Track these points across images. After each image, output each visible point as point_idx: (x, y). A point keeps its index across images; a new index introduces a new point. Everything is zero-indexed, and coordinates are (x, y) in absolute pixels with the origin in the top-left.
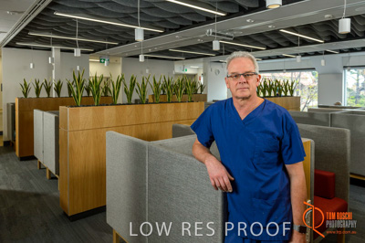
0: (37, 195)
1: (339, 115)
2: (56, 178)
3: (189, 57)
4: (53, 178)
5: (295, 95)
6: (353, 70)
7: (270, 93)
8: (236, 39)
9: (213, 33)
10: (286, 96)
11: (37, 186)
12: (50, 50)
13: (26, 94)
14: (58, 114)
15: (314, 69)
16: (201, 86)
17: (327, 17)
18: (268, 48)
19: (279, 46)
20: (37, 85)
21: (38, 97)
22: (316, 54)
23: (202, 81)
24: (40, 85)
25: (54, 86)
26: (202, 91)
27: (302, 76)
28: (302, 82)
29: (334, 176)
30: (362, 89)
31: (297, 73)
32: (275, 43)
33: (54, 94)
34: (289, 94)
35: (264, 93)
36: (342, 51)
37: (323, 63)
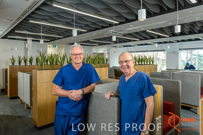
0: (20, 117)
1: (176, 74)
2: (31, 108)
3: (100, 44)
4: (29, 108)
5: (155, 63)
6: (185, 51)
7: (142, 63)
8: (124, 35)
9: (113, 32)
10: (150, 64)
11: (20, 112)
12: (27, 40)
13: (13, 64)
14: (32, 74)
15: (164, 50)
16: (107, 59)
17: (170, 24)
18: (141, 40)
19: (146, 39)
20: (19, 58)
21: (20, 65)
22: (165, 42)
23: (107, 57)
24: (21, 59)
25: (28, 59)
26: (107, 62)
27: (158, 54)
28: (158, 57)
29: (173, 105)
30: (190, 60)
31: (156, 53)
32: (144, 37)
33: (28, 63)
34: (151, 63)
35: (139, 63)
36: (178, 41)
37: (169, 47)
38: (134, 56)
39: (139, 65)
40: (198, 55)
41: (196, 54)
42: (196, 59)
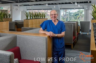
5: (46, 18)
6: (62, 10)
7: (37, 17)
10: (43, 18)
15: (52, 9)
16: (9, 15)
18: (36, 1)
22: (52, 4)
23: (10, 13)
26: (9, 17)
28: (48, 13)
31: (46, 10)
34: (44, 17)
35: (35, 17)
36: (60, 4)
37: (55, 7)
38: (31, 13)
39: (35, 19)
40: (69, 13)
41: (68, 12)
42: (68, 15)
